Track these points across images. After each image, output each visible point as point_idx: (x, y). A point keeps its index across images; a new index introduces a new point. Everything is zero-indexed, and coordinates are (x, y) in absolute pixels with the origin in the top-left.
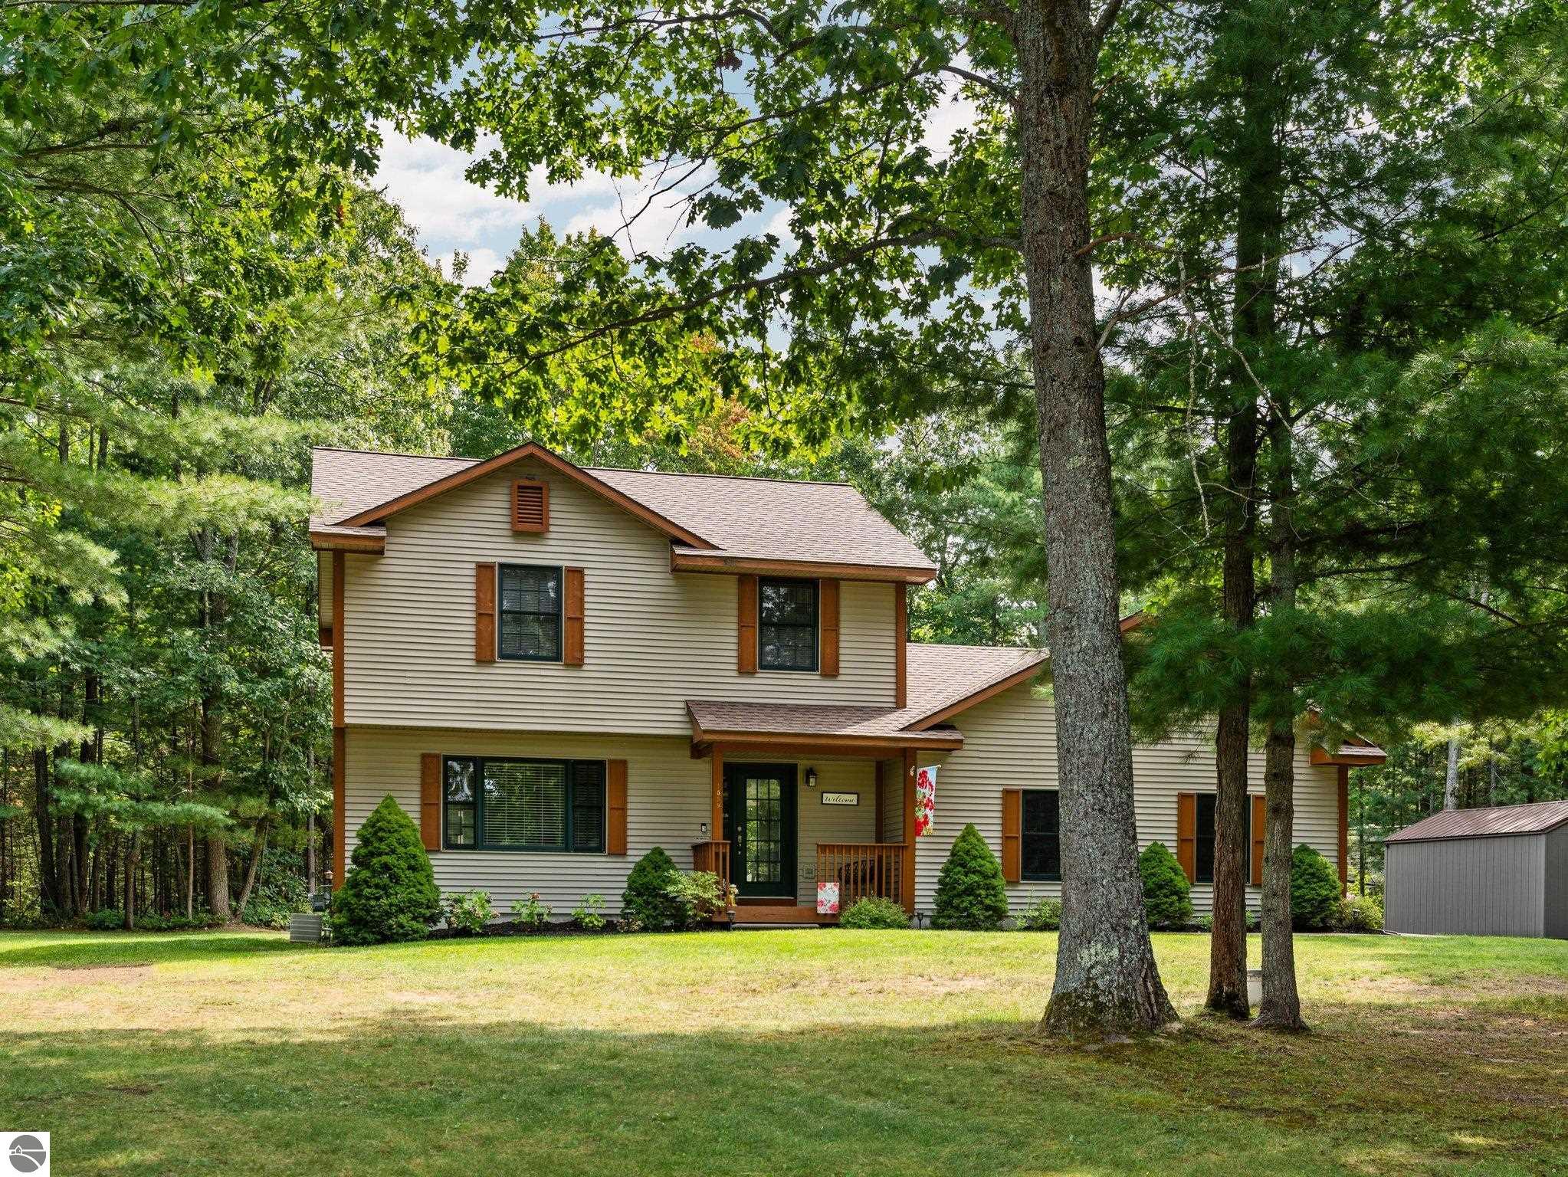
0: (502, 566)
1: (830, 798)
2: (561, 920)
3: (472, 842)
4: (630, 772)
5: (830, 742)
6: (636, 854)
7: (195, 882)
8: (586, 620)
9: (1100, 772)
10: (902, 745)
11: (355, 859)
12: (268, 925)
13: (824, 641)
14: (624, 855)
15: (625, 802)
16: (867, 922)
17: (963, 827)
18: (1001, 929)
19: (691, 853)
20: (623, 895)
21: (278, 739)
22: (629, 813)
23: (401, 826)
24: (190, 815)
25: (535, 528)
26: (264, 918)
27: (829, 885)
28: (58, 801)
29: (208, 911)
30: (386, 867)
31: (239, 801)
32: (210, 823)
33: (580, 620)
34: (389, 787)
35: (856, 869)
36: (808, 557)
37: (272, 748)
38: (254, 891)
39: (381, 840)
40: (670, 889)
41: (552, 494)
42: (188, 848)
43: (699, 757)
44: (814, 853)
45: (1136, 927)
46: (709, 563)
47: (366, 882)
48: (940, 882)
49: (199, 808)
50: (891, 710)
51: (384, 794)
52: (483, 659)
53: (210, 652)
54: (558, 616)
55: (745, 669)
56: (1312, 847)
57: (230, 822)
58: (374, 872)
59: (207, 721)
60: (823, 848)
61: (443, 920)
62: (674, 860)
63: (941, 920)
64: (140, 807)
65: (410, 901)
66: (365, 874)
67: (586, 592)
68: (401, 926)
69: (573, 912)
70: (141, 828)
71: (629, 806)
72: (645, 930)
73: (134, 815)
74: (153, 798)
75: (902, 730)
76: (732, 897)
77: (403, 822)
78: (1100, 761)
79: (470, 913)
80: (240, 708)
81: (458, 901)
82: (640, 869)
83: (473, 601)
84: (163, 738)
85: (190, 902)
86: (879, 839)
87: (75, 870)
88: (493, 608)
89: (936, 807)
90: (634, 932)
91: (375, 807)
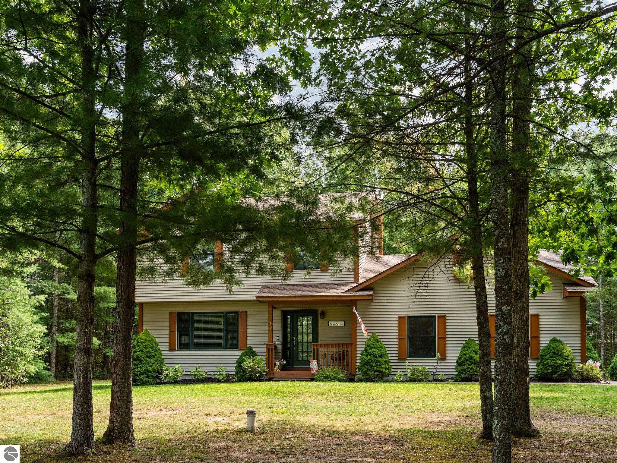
1: (332, 323)
4: (249, 316)
10: (343, 298)
15: (246, 328)
22: (248, 333)
27: (314, 361)
34: (158, 326)
52: (185, 273)
55: (288, 270)
56: (558, 339)
71: (248, 330)
75: (346, 292)
81: (166, 370)
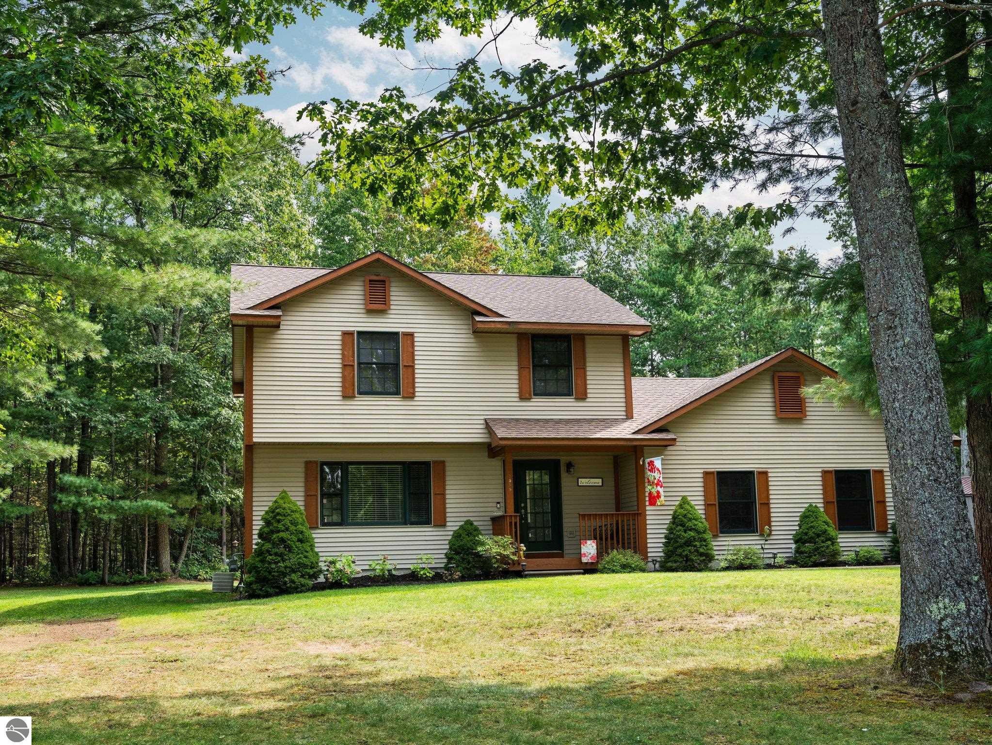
0: (359, 333)
1: (583, 482)
2: (402, 573)
3: (339, 521)
4: (447, 469)
5: (586, 443)
6: (453, 525)
7: (148, 551)
8: (416, 367)
9: (931, 448)
10: (635, 443)
11: (260, 536)
12: (196, 578)
13: (576, 376)
14: (444, 525)
15: (444, 489)
16: (618, 568)
17: (680, 498)
18: (712, 570)
19: (490, 523)
20: (446, 554)
21: (204, 457)
22: (447, 496)
23: (292, 511)
24: (147, 507)
25: (381, 307)
26: (194, 574)
27: (589, 542)
28: (60, 501)
29: (156, 571)
30: (282, 541)
31: (178, 498)
32: (159, 512)
33: (412, 367)
34: (283, 484)
35: (606, 530)
36: (564, 320)
37: (199, 462)
38: (187, 556)
39: (279, 521)
40: (480, 549)
41: (393, 284)
42: (145, 530)
43: (494, 457)
44: (577, 520)
45: (977, 582)
46: (499, 326)
47: (268, 551)
48: (666, 537)
49: (153, 503)
50: (624, 420)
51: (281, 489)
52: (347, 395)
53: (161, 402)
54: (397, 365)
55: (524, 396)
57: (173, 511)
58: (274, 544)
59: (158, 447)
60: (583, 516)
61: (322, 576)
62: (480, 528)
63: (670, 564)
64: (114, 503)
65: (299, 564)
66: (268, 546)
67: (416, 348)
68: (293, 582)
69: (412, 567)
70: (114, 517)
71: (447, 492)
72: (463, 579)
73: (110, 509)
74: (122, 498)
75: (634, 433)
76: (522, 553)
77: (294, 508)
78: (931, 438)
79: (341, 571)
80: (179, 438)
81: (333, 563)
82: (457, 535)
83: (340, 356)
84: (130, 459)
85: (145, 566)
86: (618, 509)
87: (71, 546)
88: (354, 361)
89: (664, 485)
90: (455, 581)
91: (274, 499)
